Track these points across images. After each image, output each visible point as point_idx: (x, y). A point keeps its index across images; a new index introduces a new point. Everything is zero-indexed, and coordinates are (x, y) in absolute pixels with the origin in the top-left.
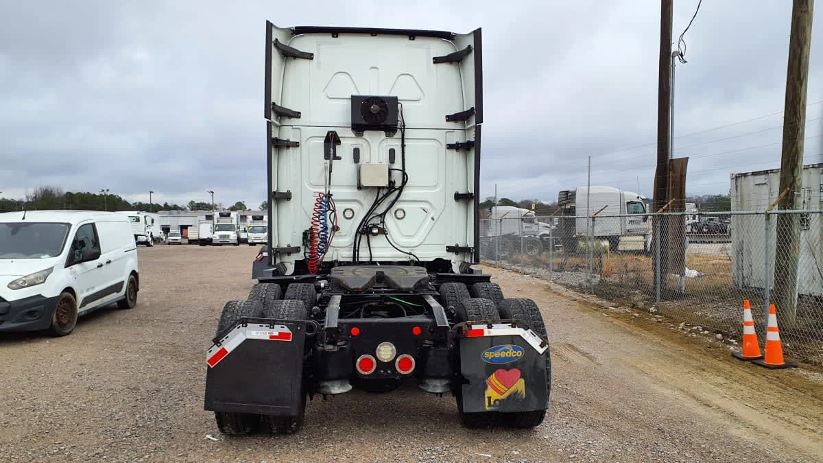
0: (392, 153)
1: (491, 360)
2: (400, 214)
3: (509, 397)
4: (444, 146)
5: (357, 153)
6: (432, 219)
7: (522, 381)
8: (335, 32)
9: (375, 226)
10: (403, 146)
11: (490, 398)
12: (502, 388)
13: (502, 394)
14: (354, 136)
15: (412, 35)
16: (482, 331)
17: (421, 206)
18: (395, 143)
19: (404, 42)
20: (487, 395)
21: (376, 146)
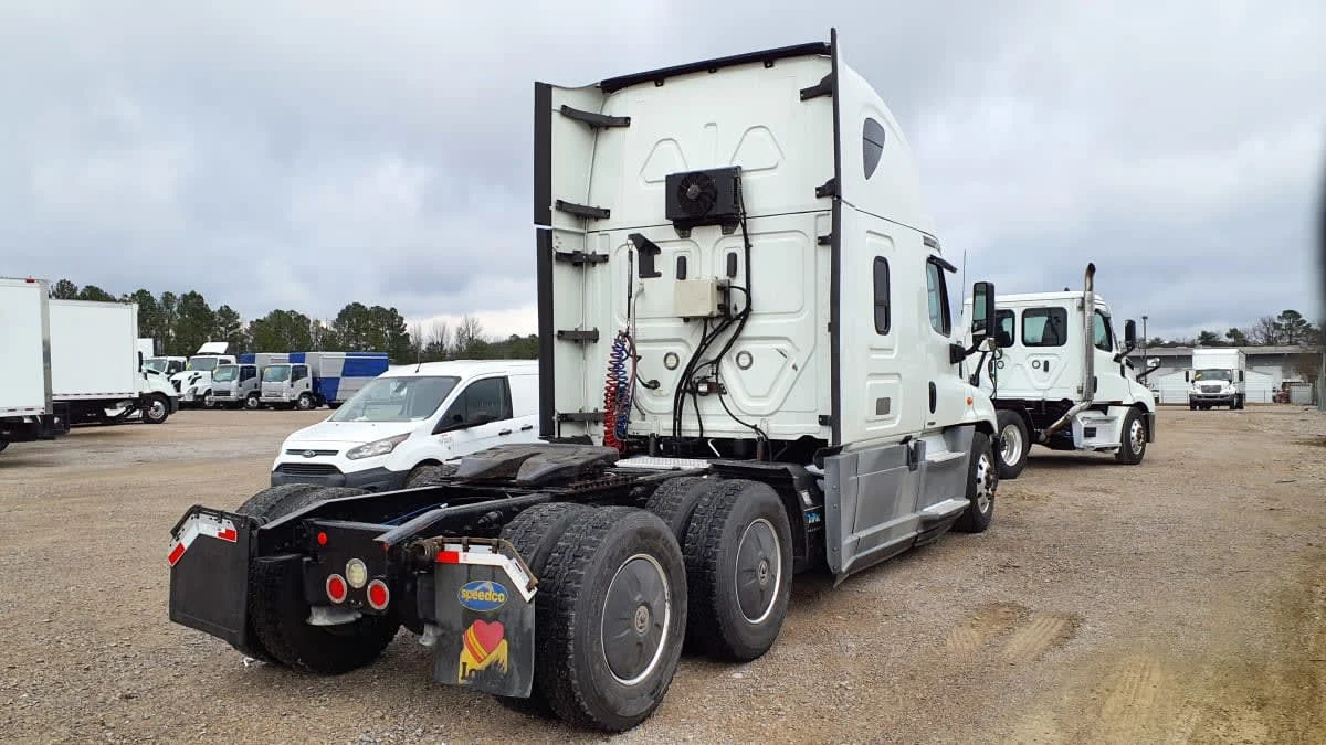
0: (732, 258)
1: (468, 604)
2: (744, 361)
3: (488, 667)
4: (813, 241)
5: (682, 264)
6: (795, 367)
7: (504, 643)
8: (658, 77)
9: (704, 380)
10: (748, 247)
11: (465, 664)
12: (481, 651)
13: (480, 661)
14: (678, 238)
15: (768, 58)
16: (456, 555)
17: (775, 346)
18: (735, 243)
19: (757, 72)
20: (462, 660)
21: (709, 251)
